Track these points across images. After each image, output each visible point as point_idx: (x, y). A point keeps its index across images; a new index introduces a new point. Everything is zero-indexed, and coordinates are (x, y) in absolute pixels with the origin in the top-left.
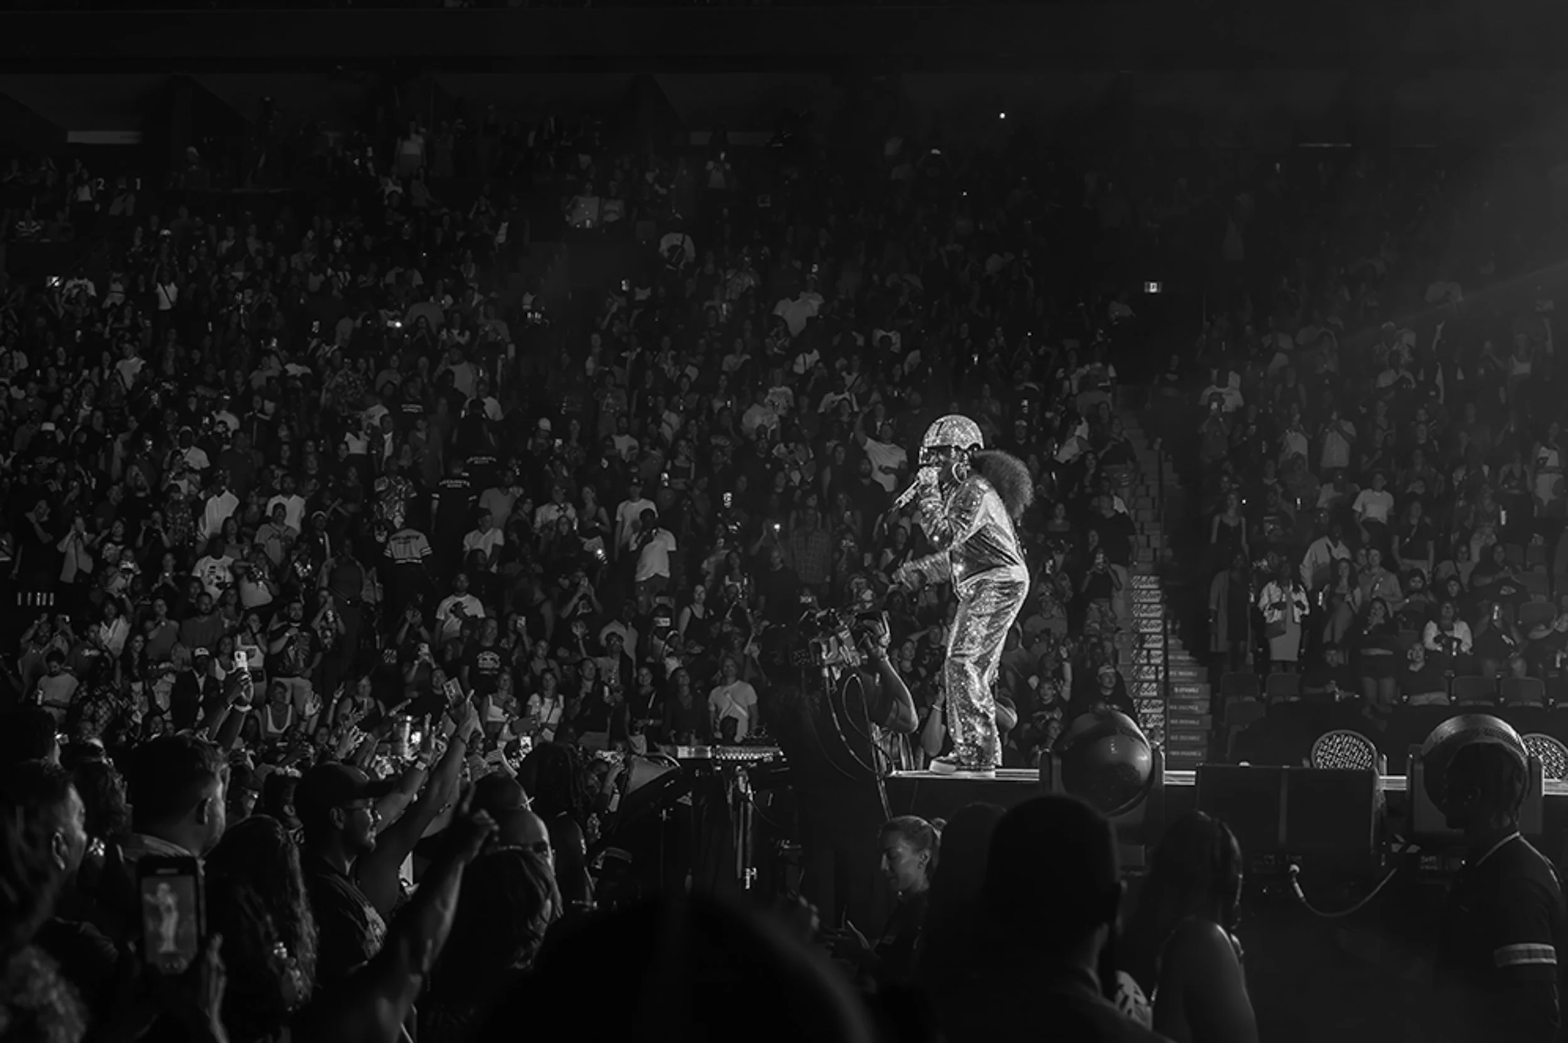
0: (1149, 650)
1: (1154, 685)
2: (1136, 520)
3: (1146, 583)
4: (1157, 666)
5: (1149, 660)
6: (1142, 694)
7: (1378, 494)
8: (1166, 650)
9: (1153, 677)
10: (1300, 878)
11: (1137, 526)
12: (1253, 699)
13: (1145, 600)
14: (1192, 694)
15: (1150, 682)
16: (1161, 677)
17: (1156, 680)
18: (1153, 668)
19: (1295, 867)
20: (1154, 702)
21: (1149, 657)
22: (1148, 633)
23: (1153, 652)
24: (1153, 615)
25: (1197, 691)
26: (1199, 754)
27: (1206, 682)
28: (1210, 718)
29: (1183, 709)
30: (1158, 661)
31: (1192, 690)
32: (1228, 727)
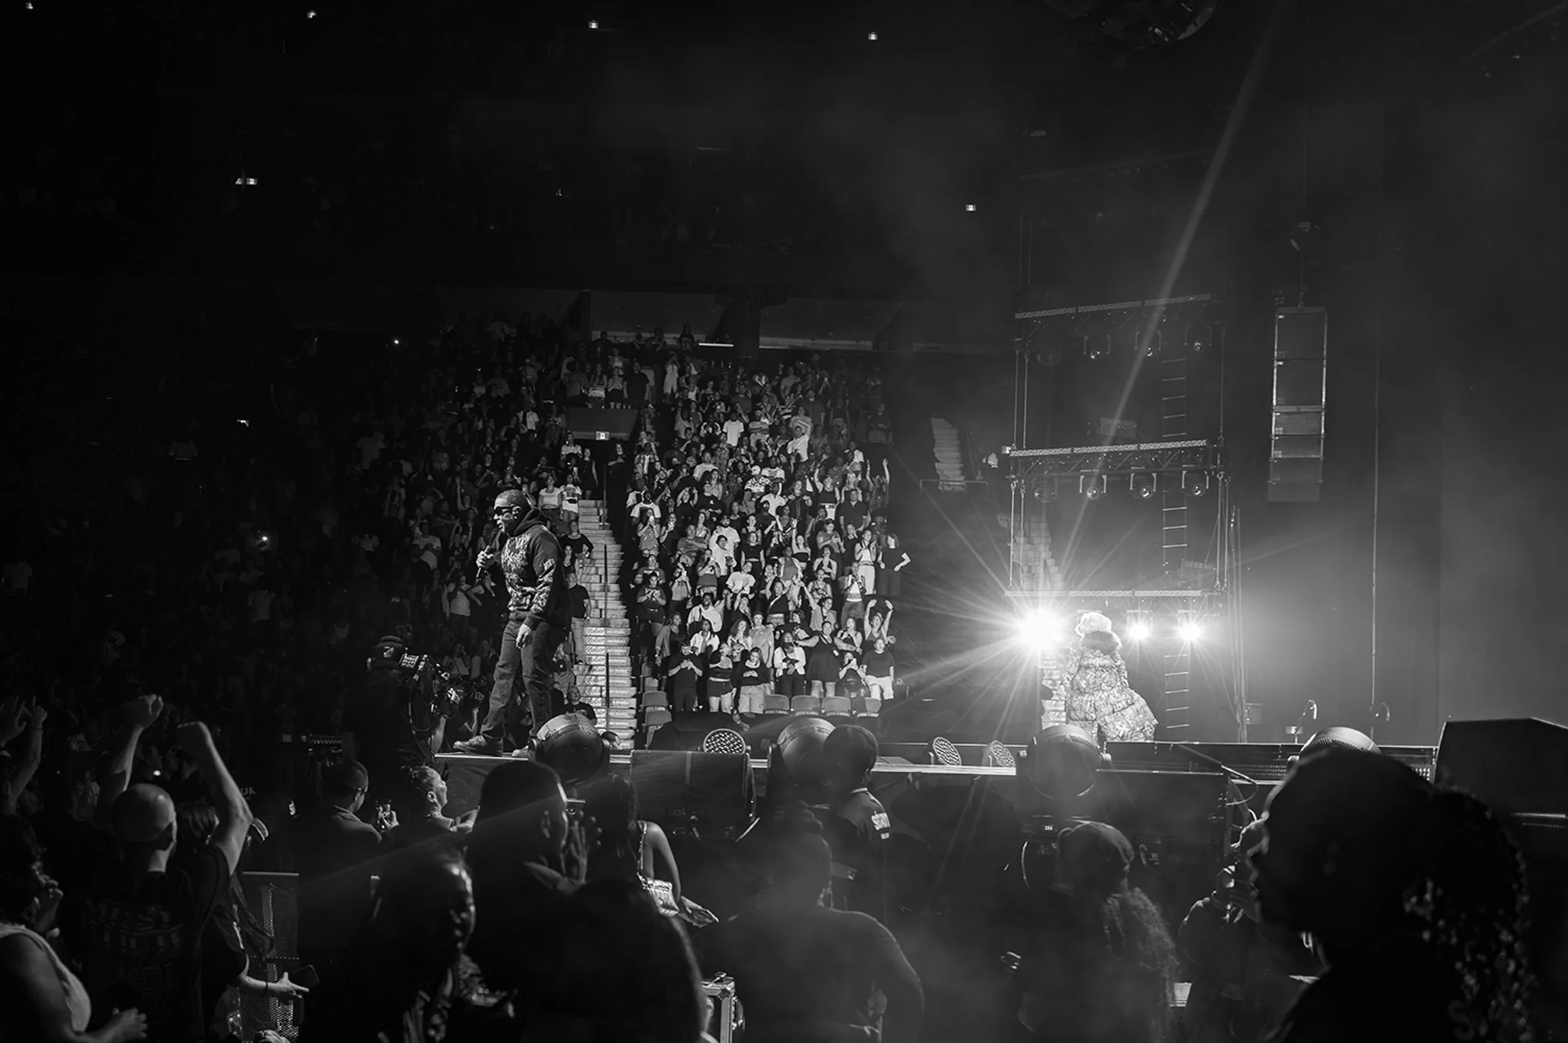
0: (597, 676)
1: (600, 699)
4: (602, 685)
5: (596, 683)
8: (608, 676)
9: (599, 694)
10: (697, 824)
12: (664, 709)
14: (624, 705)
15: (597, 697)
16: (604, 693)
17: (601, 696)
18: (599, 688)
20: (599, 710)
21: (596, 680)
24: (599, 653)
25: (628, 703)
26: (628, 745)
27: (634, 697)
28: (636, 720)
29: (618, 714)
30: (603, 683)
31: (625, 702)
32: (647, 727)
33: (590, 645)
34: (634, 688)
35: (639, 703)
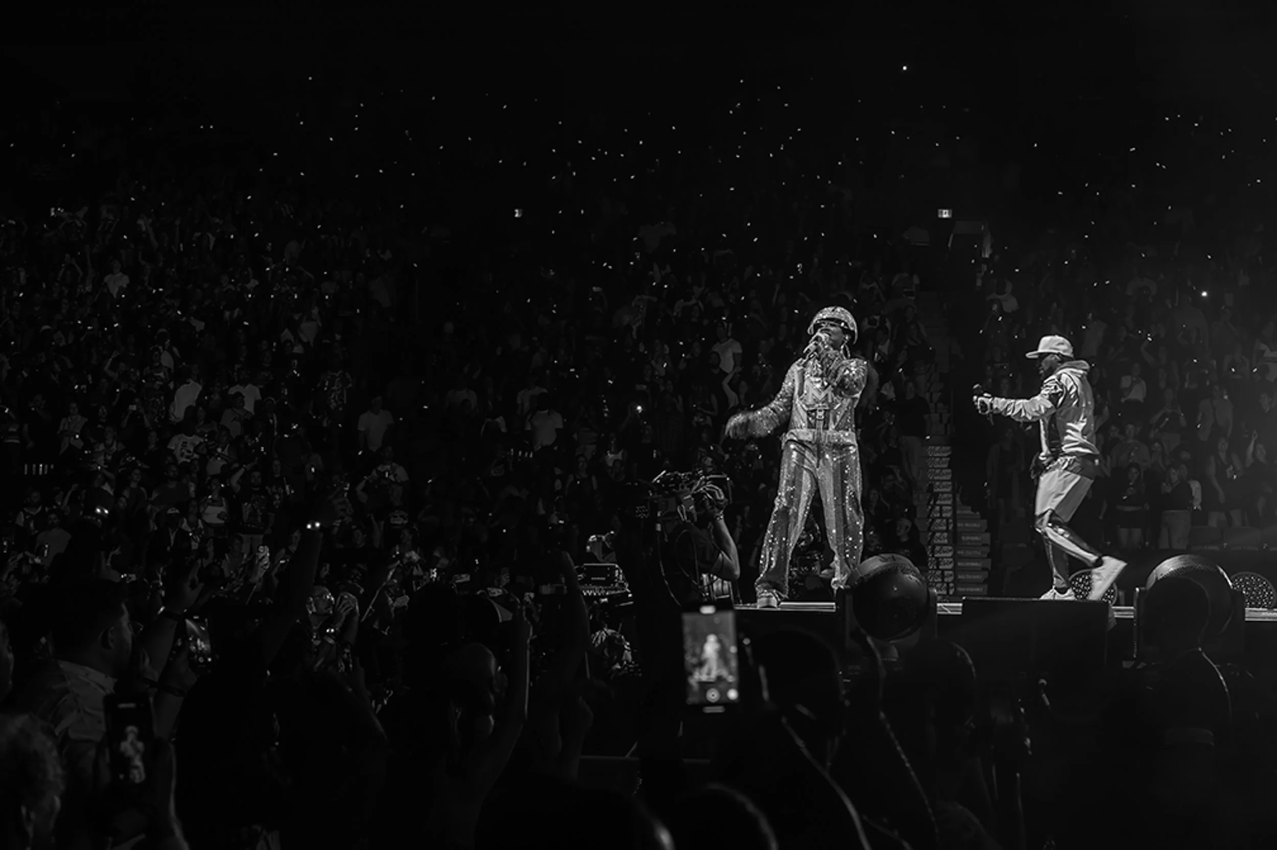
0: (941, 506)
1: (945, 534)
2: (931, 401)
3: (939, 452)
4: (947, 519)
5: (941, 515)
6: (935, 542)
8: (954, 506)
9: (945, 528)
11: (932, 406)
12: (1024, 545)
13: (938, 466)
14: (976, 541)
15: (942, 532)
16: (951, 527)
17: (947, 530)
18: (944, 521)
19: (1043, 681)
20: (945, 548)
21: (941, 511)
22: (940, 493)
23: (945, 508)
24: (944, 478)
25: (980, 539)
26: (981, 590)
28: (990, 560)
30: (949, 514)
31: (976, 538)
32: (1001, 569)
33: (933, 468)
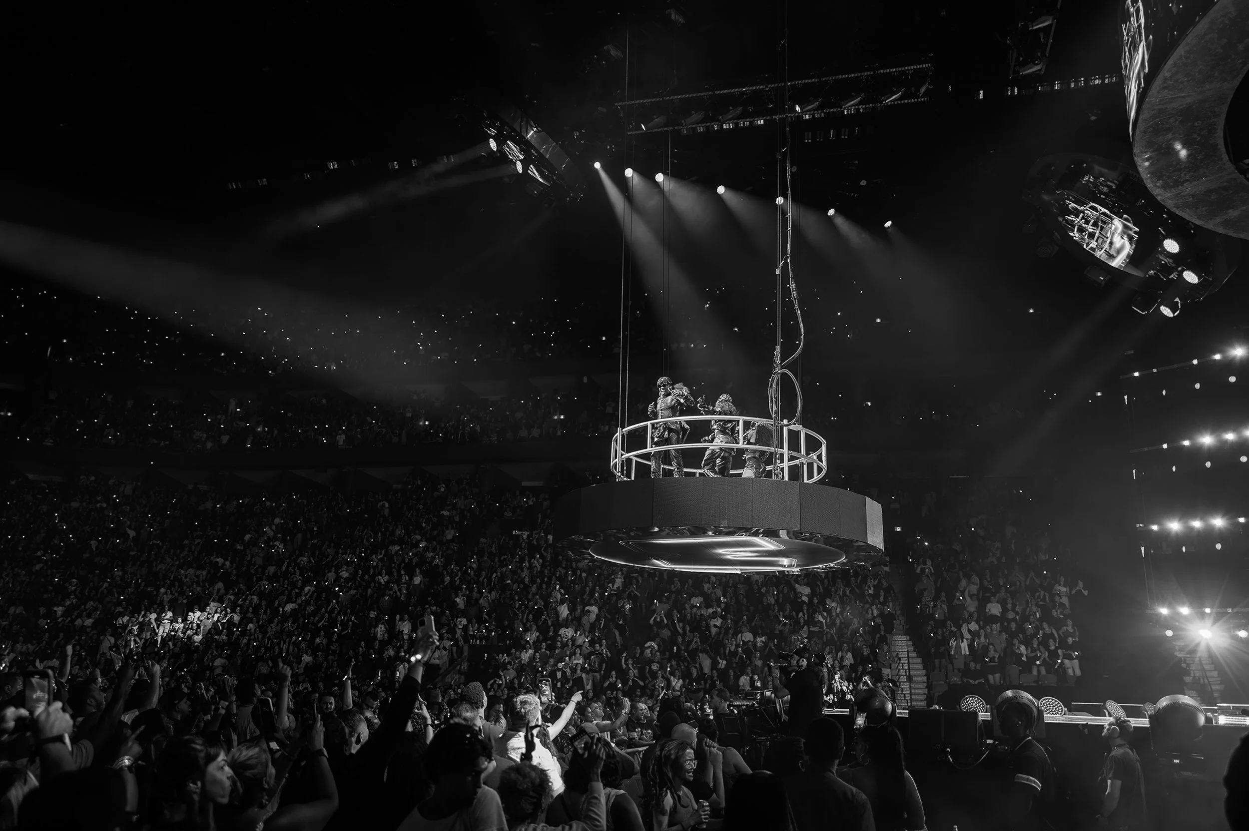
0: (903, 664)
1: (905, 677)
4: (906, 670)
5: (903, 668)
7: (994, 605)
10: (950, 753)
11: (896, 616)
12: (943, 682)
15: (904, 676)
16: (907, 674)
17: (906, 675)
18: (904, 670)
19: (949, 750)
20: (905, 683)
21: (903, 666)
24: (903, 650)
25: (922, 680)
27: (925, 676)
28: (927, 689)
29: (917, 686)
30: (907, 668)
31: (920, 679)
32: (934, 694)
33: (898, 645)
34: (925, 671)
35: (928, 679)
